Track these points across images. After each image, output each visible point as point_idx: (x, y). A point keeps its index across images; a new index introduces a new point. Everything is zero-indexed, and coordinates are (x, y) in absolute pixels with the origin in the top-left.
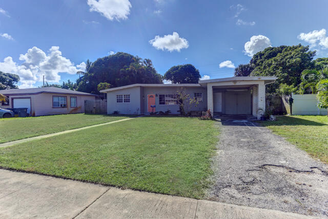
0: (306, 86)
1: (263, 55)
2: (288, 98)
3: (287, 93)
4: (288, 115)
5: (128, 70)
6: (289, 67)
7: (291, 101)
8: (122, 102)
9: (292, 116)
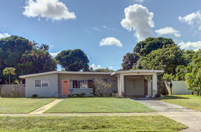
0: (179, 76)
1: (145, 44)
2: (169, 83)
3: (168, 80)
4: (170, 95)
5: (30, 55)
6: (167, 61)
7: (171, 85)
8: (40, 86)
9: (172, 95)
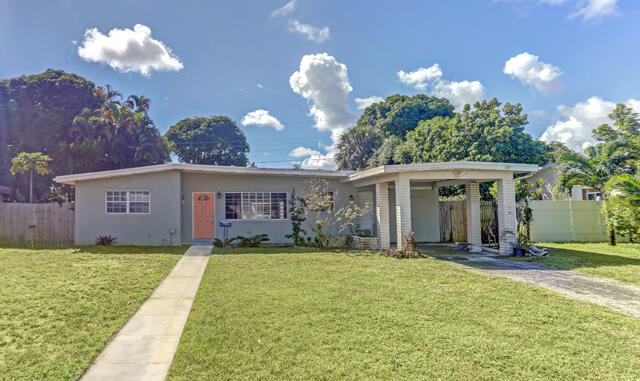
1: (389, 110)
5: (95, 122)
8: (124, 210)
